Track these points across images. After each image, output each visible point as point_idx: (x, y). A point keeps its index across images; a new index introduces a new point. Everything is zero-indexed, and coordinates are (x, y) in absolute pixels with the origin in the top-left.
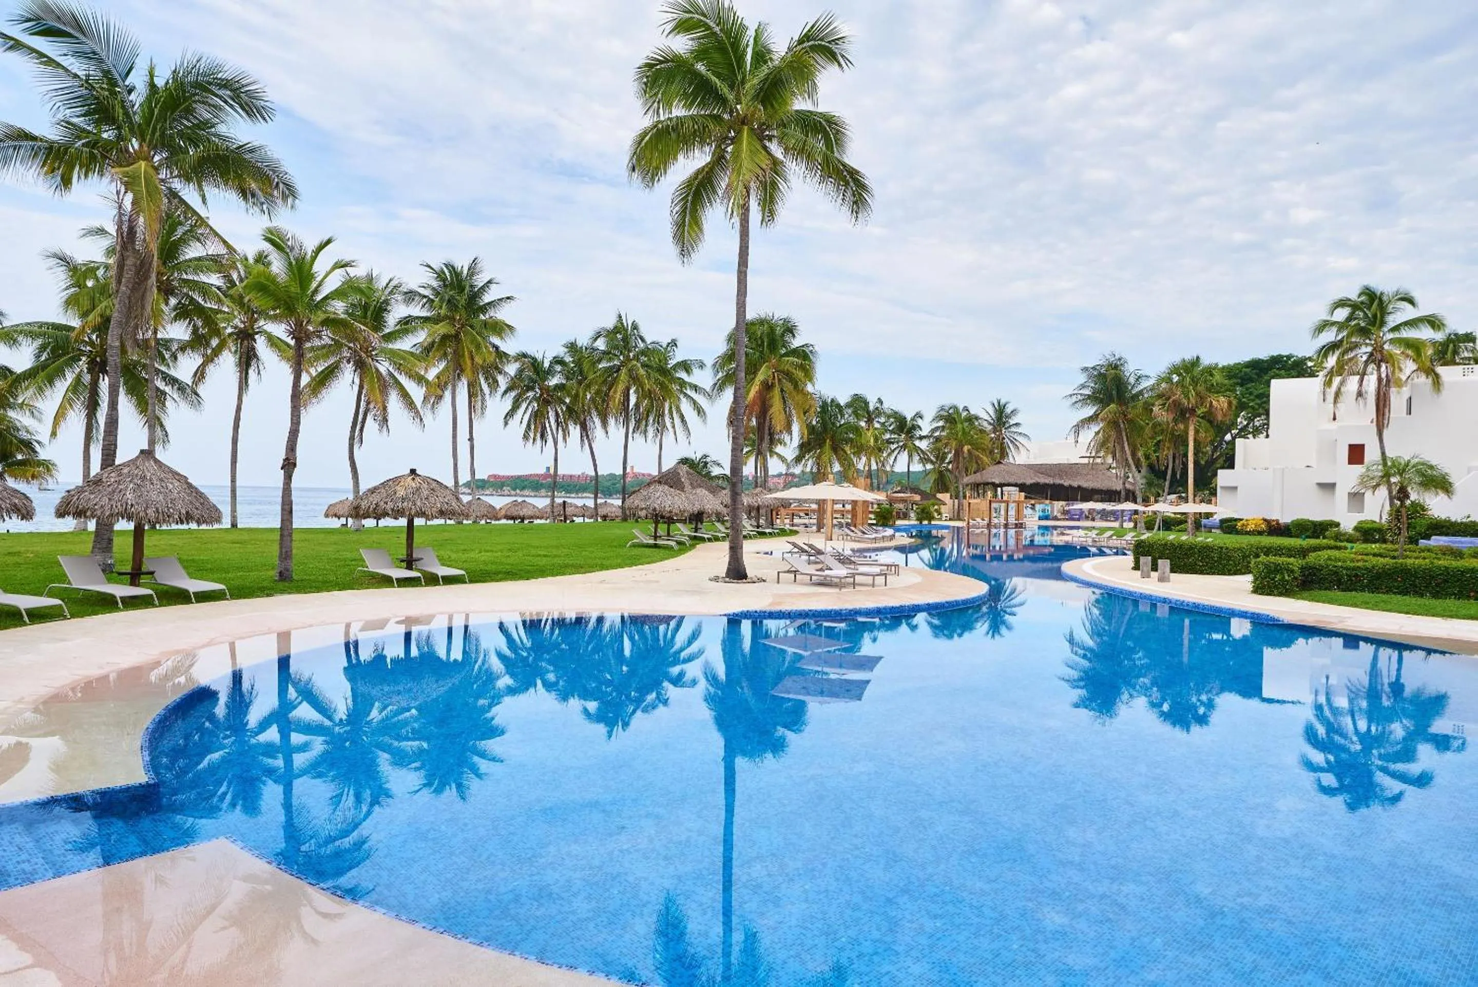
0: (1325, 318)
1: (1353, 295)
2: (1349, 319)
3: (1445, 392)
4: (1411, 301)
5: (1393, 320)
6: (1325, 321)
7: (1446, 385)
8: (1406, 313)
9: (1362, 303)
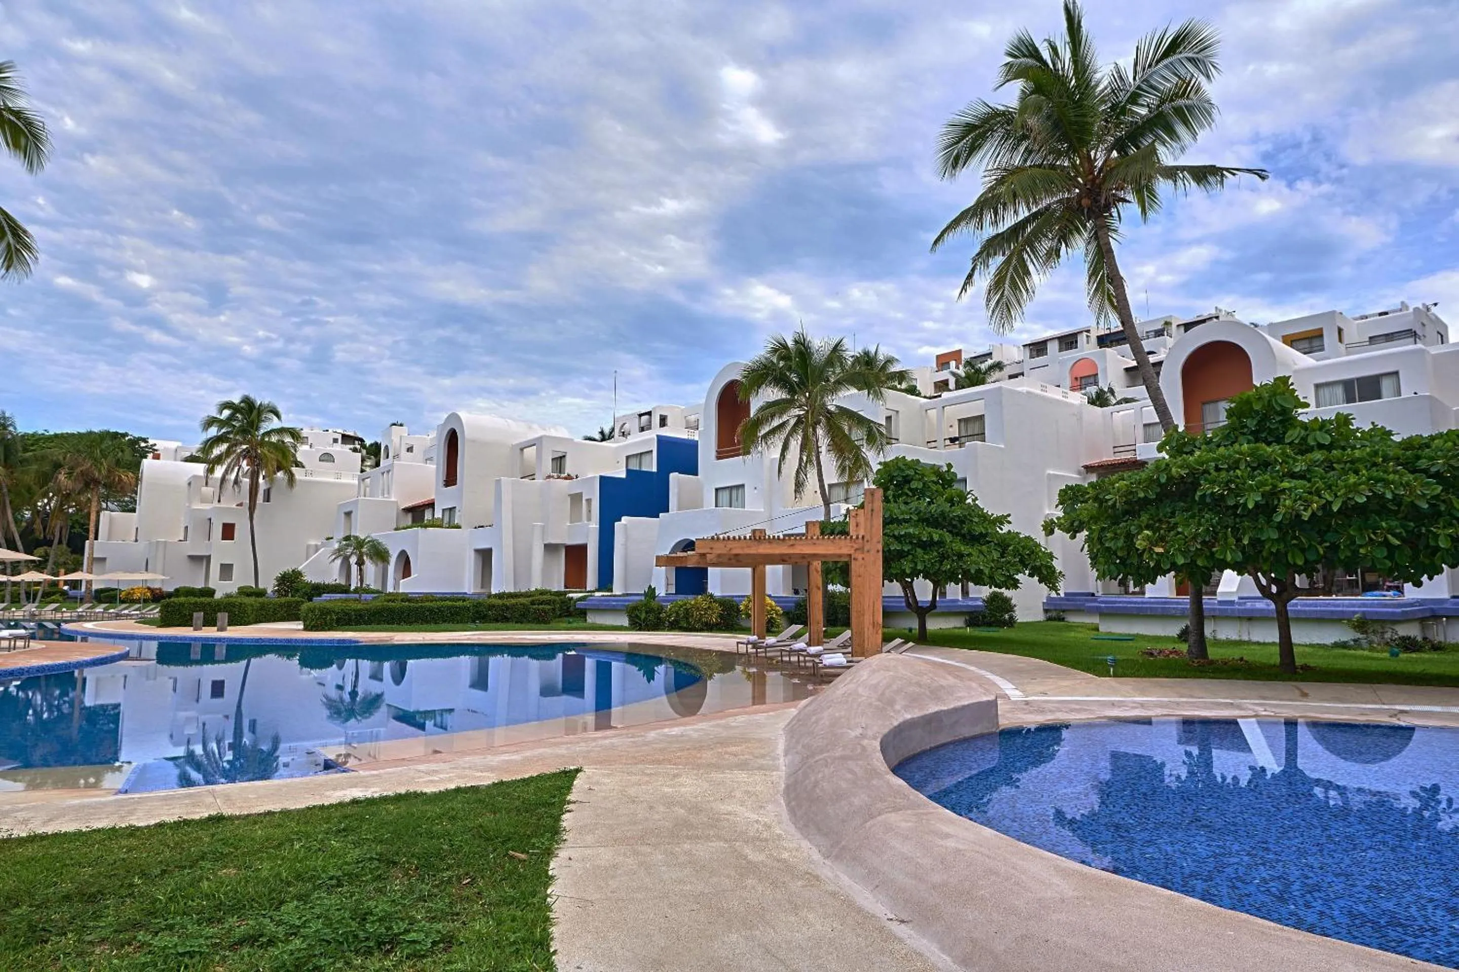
0: (215, 415)
1: (236, 400)
2: (231, 418)
3: (297, 488)
4: (278, 415)
5: (265, 427)
6: (214, 418)
7: (297, 483)
8: (275, 424)
9: (242, 408)
